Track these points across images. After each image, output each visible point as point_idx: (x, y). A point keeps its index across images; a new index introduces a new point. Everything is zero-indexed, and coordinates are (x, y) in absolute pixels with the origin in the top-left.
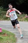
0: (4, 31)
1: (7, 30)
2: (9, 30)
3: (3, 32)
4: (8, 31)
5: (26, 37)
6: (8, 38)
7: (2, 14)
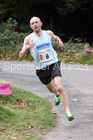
0: (18, 92)
1: (27, 89)
2: (34, 89)
3: (14, 95)
4: (30, 94)
5: (86, 112)
6: (31, 113)
7: (12, 42)
